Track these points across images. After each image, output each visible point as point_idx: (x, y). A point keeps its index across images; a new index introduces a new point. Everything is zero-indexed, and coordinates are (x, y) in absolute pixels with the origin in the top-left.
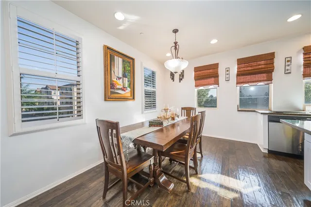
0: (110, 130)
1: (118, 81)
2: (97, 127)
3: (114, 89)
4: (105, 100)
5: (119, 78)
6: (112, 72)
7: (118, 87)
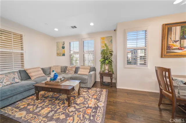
0: (164, 72)
1: (175, 44)
2: (156, 70)
3: (170, 49)
4: (162, 57)
5: (176, 41)
6: (169, 38)
7: (174, 48)
